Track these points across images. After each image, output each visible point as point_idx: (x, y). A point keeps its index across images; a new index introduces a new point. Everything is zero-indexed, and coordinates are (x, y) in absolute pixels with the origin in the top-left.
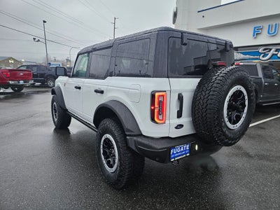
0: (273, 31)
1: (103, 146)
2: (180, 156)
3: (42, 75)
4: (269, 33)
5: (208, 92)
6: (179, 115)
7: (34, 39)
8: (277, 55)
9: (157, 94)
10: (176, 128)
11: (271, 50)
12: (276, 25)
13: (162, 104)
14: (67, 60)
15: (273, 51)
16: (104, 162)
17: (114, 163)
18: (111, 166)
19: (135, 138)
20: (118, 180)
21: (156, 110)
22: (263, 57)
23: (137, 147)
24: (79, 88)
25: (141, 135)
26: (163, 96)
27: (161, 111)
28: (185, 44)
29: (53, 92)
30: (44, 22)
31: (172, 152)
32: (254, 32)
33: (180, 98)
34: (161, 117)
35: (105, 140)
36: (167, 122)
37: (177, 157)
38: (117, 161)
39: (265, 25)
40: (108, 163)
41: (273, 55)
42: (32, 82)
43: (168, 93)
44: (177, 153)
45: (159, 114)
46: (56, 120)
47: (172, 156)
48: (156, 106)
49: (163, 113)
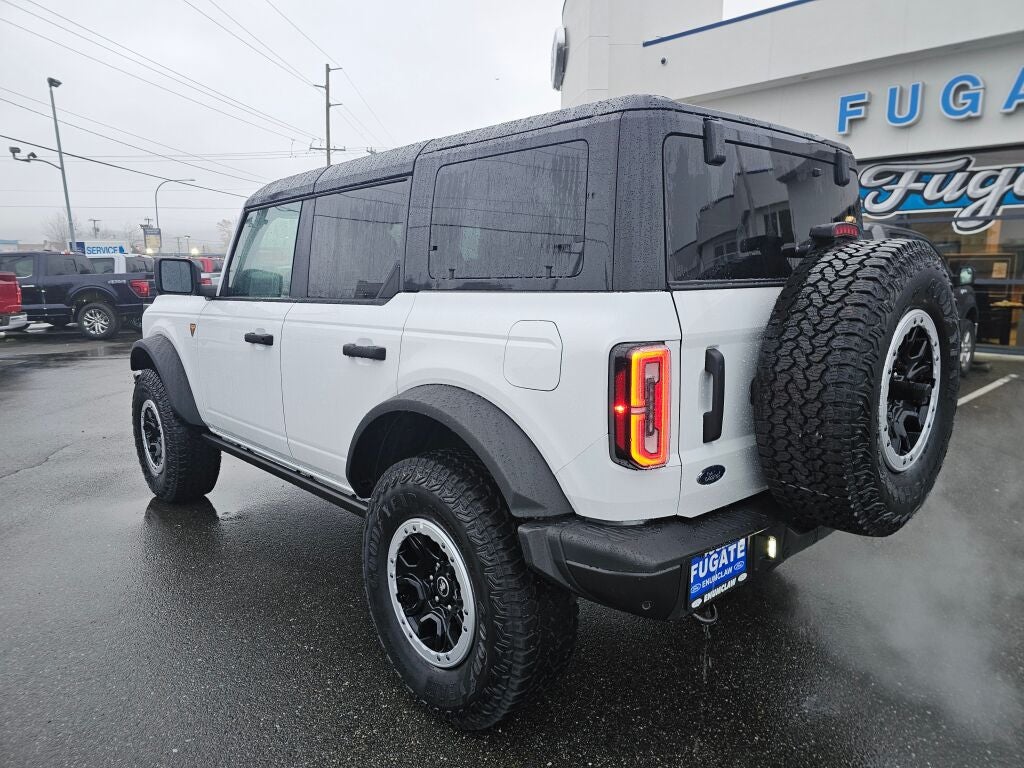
0: (906, 112)
1: (399, 564)
2: (718, 584)
3: (56, 293)
4: (892, 117)
5: (822, 339)
6: (712, 429)
7: (15, 150)
8: (921, 192)
9: (636, 356)
10: (703, 480)
11: (899, 175)
12: (915, 88)
13: (654, 392)
14: (146, 229)
15: (906, 182)
16: (408, 628)
17: (457, 630)
18: (441, 644)
19: (552, 531)
20: (482, 698)
21: (634, 420)
22: (875, 201)
23: (559, 565)
24: (268, 341)
25: (570, 516)
26: (659, 361)
27: (654, 422)
28: (719, 161)
29: (141, 360)
30: (53, 83)
31: (693, 573)
32: (843, 114)
33: (714, 365)
34: (651, 445)
35: (406, 545)
36: (673, 460)
37: (709, 589)
38: (469, 622)
39: (878, 90)
40: (427, 633)
41: (909, 193)
42: (22, 319)
43: (673, 347)
44: (710, 574)
45: (645, 432)
46: (156, 469)
47: (694, 589)
48: (635, 401)
49: (658, 428)
